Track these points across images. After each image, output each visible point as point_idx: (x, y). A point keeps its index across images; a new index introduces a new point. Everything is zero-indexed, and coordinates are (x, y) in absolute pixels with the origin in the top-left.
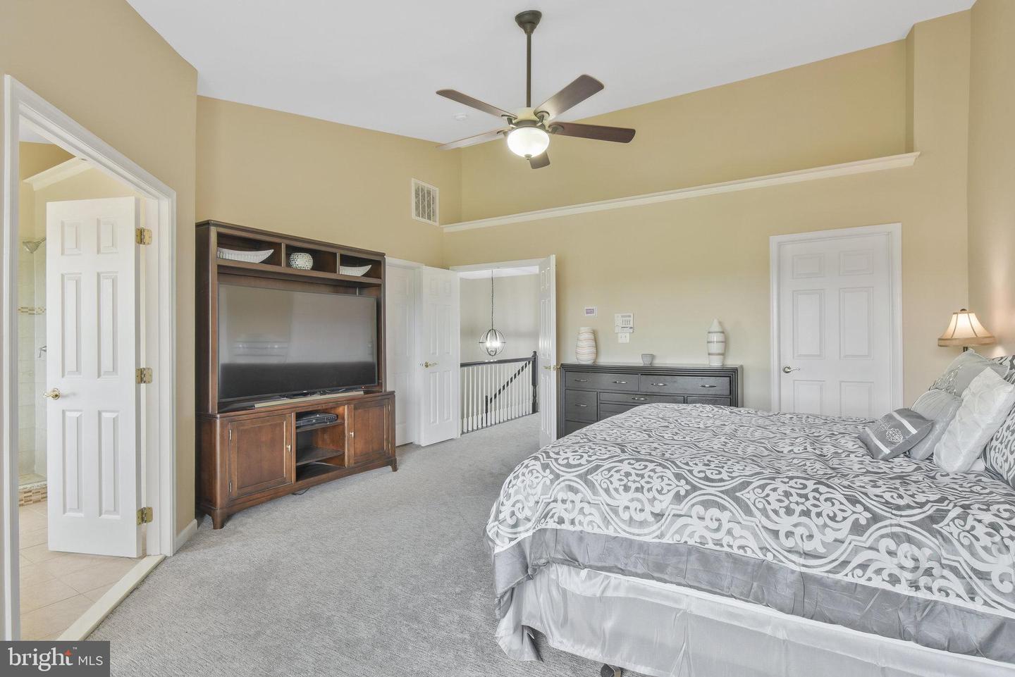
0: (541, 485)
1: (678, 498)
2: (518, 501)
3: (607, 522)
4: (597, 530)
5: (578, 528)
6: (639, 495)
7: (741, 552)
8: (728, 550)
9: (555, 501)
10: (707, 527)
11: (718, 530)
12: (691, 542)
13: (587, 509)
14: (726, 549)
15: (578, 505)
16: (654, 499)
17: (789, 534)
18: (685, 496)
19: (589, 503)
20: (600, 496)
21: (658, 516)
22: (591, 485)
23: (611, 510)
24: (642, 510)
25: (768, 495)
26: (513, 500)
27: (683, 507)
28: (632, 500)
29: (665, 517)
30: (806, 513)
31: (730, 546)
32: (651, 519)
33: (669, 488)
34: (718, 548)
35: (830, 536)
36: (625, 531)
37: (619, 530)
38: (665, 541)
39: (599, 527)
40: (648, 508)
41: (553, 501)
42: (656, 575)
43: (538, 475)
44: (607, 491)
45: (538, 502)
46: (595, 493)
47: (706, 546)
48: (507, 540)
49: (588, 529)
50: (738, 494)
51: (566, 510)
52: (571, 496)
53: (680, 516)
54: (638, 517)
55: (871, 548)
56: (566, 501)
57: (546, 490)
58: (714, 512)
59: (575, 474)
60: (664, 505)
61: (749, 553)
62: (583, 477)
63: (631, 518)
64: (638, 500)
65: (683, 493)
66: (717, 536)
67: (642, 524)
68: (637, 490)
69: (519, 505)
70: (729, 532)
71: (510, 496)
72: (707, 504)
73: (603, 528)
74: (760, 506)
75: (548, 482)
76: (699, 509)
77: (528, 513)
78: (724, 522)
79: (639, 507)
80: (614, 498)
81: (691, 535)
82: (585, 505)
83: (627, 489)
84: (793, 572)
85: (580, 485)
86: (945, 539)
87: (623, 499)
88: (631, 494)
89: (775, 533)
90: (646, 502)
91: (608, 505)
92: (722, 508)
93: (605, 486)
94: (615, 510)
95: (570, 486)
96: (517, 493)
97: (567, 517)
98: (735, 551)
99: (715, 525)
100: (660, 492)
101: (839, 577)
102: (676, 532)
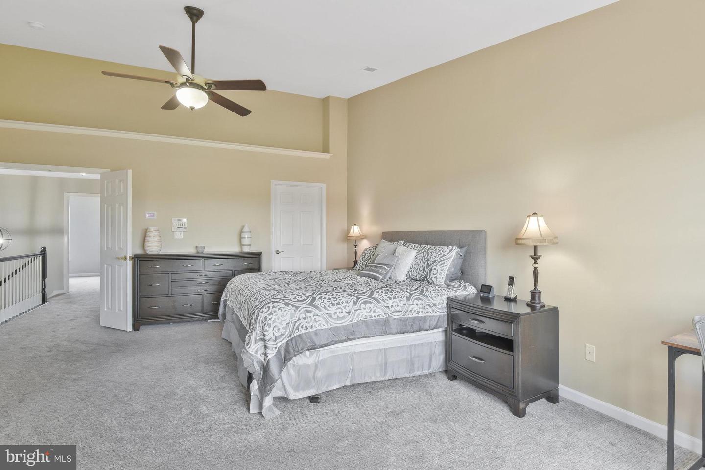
0: (289, 314)
1: (355, 303)
2: (275, 327)
3: (327, 322)
4: (323, 327)
5: (314, 329)
6: (339, 306)
7: (379, 318)
8: (375, 318)
9: (299, 319)
10: (367, 312)
11: (370, 312)
12: (362, 319)
13: (317, 318)
14: (373, 318)
15: (313, 318)
16: (346, 306)
17: (392, 306)
18: (357, 302)
19: (317, 315)
20: (322, 311)
21: (348, 313)
22: (316, 307)
23: (329, 316)
24: (342, 312)
25: (382, 295)
26: (272, 327)
27: (357, 307)
28: (337, 309)
29: (351, 312)
30: (395, 298)
31: (375, 317)
32: (346, 315)
33: (350, 300)
34: (371, 319)
35: (403, 303)
36: (335, 323)
37: (333, 324)
38: (353, 322)
39: (324, 325)
40: (344, 310)
41: (298, 320)
42: (351, 337)
43: (285, 309)
44: (325, 307)
45: (289, 323)
46: (320, 310)
47: (368, 319)
48: (274, 349)
49: (319, 328)
50: (373, 296)
51: (306, 322)
52: (308, 314)
53: (357, 310)
54: (341, 315)
55: (412, 304)
56: (305, 318)
57: (292, 316)
58: (368, 305)
59: (307, 303)
60: (350, 308)
61: (381, 317)
62: (311, 304)
63: (338, 316)
64: (340, 308)
65: (355, 301)
66: (370, 314)
67: (343, 318)
68: (337, 304)
69: (276, 329)
70: (374, 311)
71: (270, 325)
72: (365, 303)
73: (326, 325)
74: (382, 299)
75: (293, 312)
76: (363, 305)
77: (282, 331)
78: (372, 307)
79: (341, 311)
80: (328, 310)
81: (362, 317)
82: (316, 317)
83: (333, 305)
84: (395, 319)
85: (311, 308)
86: (427, 297)
87: (333, 310)
88: (336, 306)
89: (388, 307)
90: (343, 308)
91: (327, 314)
92: (371, 303)
93: (323, 306)
94: (330, 316)
95: (306, 310)
96: (274, 321)
97: (308, 325)
98: (377, 318)
99: (369, 310)
100: (347, 302)
101: (405, 316)
102: (357, 317)
